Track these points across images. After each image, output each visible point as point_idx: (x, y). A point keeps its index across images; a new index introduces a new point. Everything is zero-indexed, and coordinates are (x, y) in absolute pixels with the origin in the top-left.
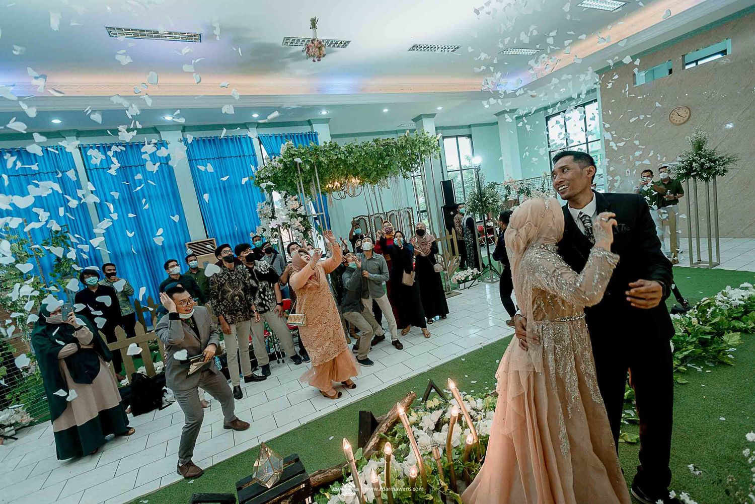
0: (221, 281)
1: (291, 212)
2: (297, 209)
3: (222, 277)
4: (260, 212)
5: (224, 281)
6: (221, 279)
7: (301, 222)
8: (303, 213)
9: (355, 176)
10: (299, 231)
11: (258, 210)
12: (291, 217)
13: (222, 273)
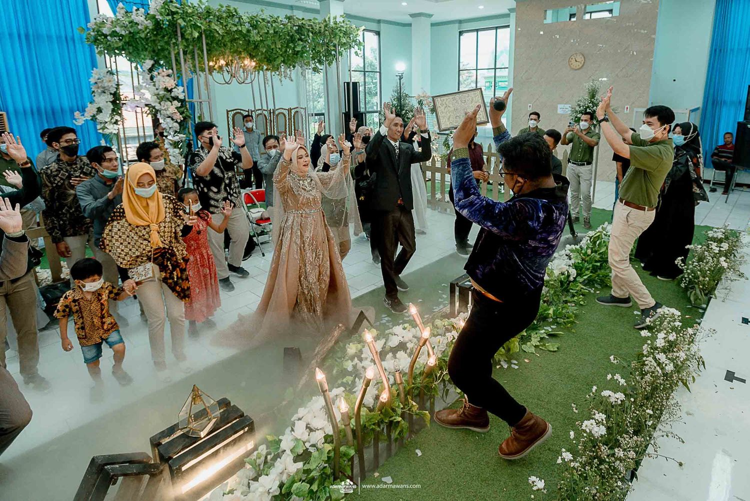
0: (56, 182)
1: (162, 93)
2: (172, 89)
3: (57, 175)
4: (96, 83)
5: (62, 181)
6: (55, 180)
7: (177, 108)
8: (181, 97)
9: (252, 57)
10: (173, 119)
11: (92, 81)
12: (161, 99)
13: (57, 170)
